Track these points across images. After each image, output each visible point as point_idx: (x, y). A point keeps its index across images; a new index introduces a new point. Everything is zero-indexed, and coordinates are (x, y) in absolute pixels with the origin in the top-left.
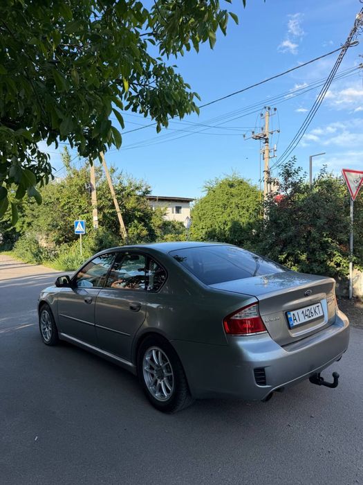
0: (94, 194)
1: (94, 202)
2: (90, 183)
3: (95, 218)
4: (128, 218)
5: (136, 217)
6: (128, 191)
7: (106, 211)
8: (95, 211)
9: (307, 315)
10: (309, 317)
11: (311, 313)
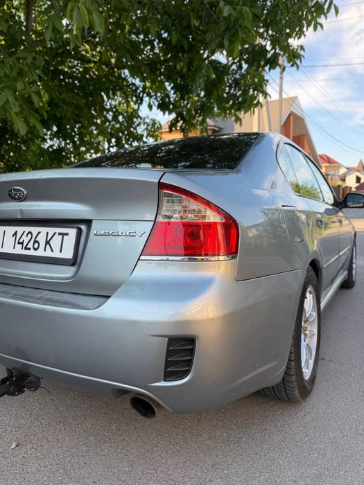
9: (22, 243)
10: (26, 248)
11: (36, 242)
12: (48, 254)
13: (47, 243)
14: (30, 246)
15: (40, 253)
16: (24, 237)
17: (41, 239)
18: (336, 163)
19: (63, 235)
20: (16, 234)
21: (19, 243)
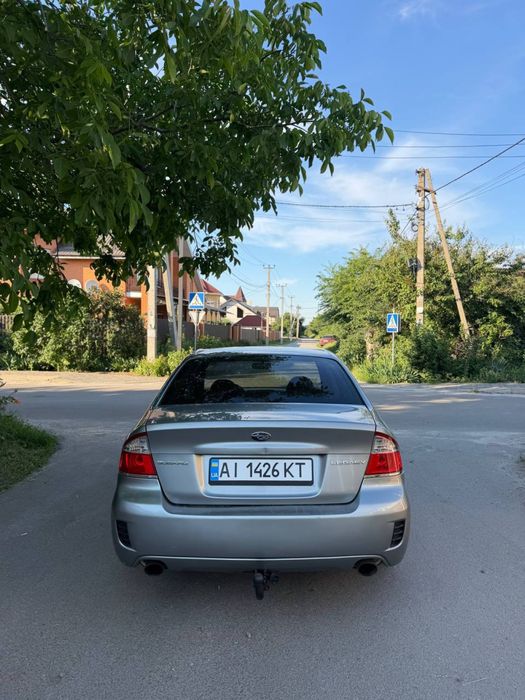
0: (421, 274)
1: (420, 286)
2: (416, 259)
3: (420, 310)
4: (477, 311)
5: (493, 307)
6: (478, 266)
7: (438, 298)
8: (420, 299)
9: (260, 472)
10: (265, 476)
11: (274, 470)
12: (289, 478)
13: (286, 470)
14: (269, 473)
15: (281, 478)
16: (261, 467)
17: (280, 468)
18: (218, 291)
19: (300, 464)
20: (250, 465)
21: (256, 472)
